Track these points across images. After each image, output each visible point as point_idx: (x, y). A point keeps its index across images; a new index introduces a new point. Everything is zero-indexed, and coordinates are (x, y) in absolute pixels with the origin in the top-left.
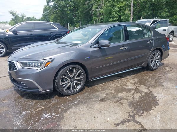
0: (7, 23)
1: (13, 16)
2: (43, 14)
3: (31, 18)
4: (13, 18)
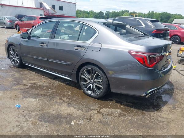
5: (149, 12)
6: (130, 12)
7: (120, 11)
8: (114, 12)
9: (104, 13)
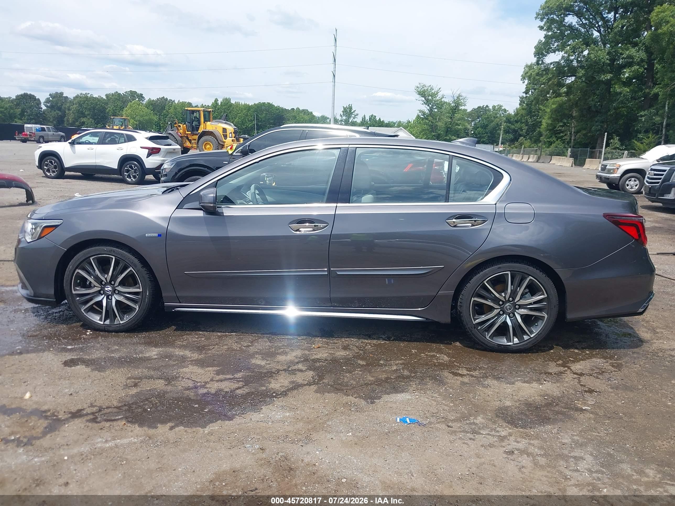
0: (399, 125)
1: (427, 102)
2: (522, 98)
3: (489, 110)
4: (426, 108)
5: (216, 100)
6: (147, 99)
7: (107, 95)
8: (86, 97)
9: (43, 100)
